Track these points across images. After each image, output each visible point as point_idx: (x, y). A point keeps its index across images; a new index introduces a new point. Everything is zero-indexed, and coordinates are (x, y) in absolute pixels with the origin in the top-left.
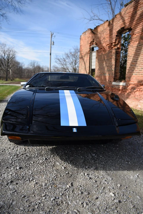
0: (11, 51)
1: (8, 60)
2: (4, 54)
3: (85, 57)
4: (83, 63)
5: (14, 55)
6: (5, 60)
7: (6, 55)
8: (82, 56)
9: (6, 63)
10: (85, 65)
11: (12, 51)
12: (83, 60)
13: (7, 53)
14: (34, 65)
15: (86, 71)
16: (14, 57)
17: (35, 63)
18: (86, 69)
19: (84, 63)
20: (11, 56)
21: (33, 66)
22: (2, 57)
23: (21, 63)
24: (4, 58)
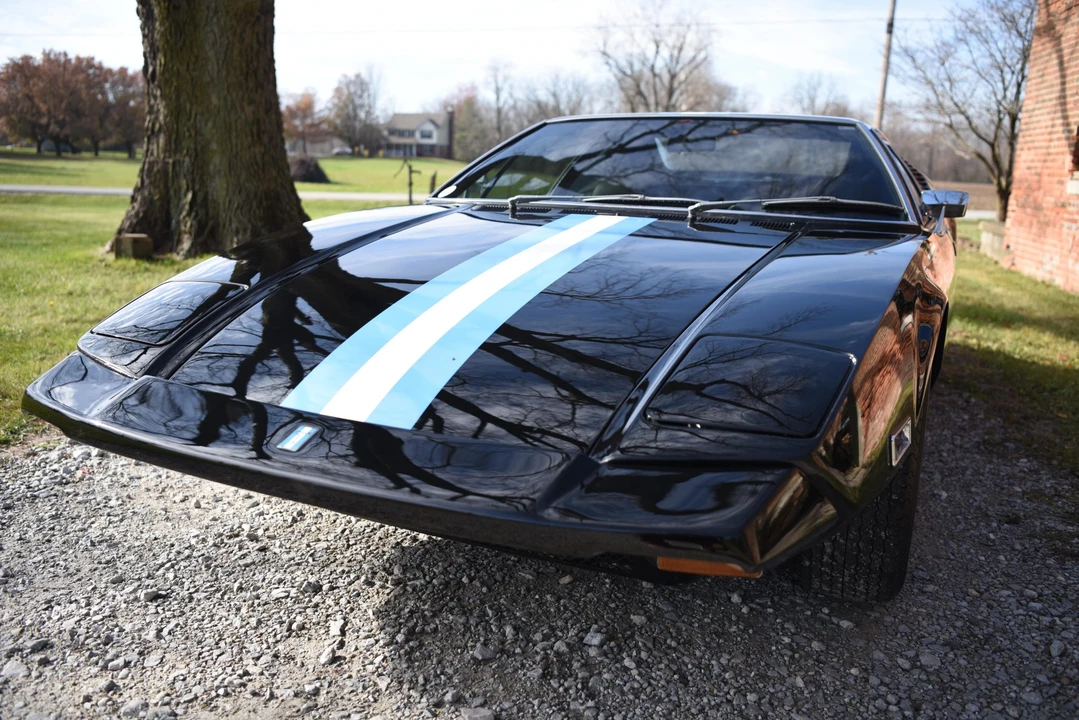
0: (689, 26)
1: (673, 77)
2: (653, 47)
3: (1067, 19)
4: (1055, 62)
5: (705, 47)
6: (655, 75)
7: (665, 53)
8: (1049, 15)
9: (663, 94)
10: (1063, 76)
11: (698, 24)
12: (1057, 39)
13: (671, 40)
14: (812, 101)
15: (1065, 117)
16: (705, 58)
17: (819, 84)
18: (1064, 104)
19: (1061, 63)
20: (688, 54)
21: (806, 102)
22: (644, 64)
23: (740, 92)
24: (652, 68)
